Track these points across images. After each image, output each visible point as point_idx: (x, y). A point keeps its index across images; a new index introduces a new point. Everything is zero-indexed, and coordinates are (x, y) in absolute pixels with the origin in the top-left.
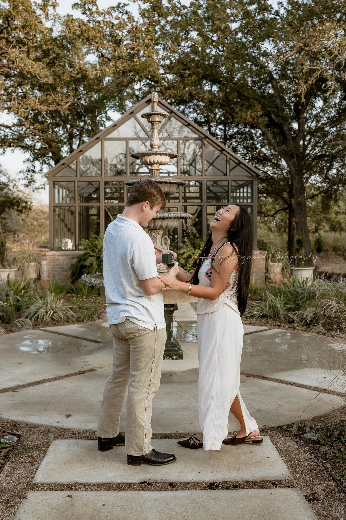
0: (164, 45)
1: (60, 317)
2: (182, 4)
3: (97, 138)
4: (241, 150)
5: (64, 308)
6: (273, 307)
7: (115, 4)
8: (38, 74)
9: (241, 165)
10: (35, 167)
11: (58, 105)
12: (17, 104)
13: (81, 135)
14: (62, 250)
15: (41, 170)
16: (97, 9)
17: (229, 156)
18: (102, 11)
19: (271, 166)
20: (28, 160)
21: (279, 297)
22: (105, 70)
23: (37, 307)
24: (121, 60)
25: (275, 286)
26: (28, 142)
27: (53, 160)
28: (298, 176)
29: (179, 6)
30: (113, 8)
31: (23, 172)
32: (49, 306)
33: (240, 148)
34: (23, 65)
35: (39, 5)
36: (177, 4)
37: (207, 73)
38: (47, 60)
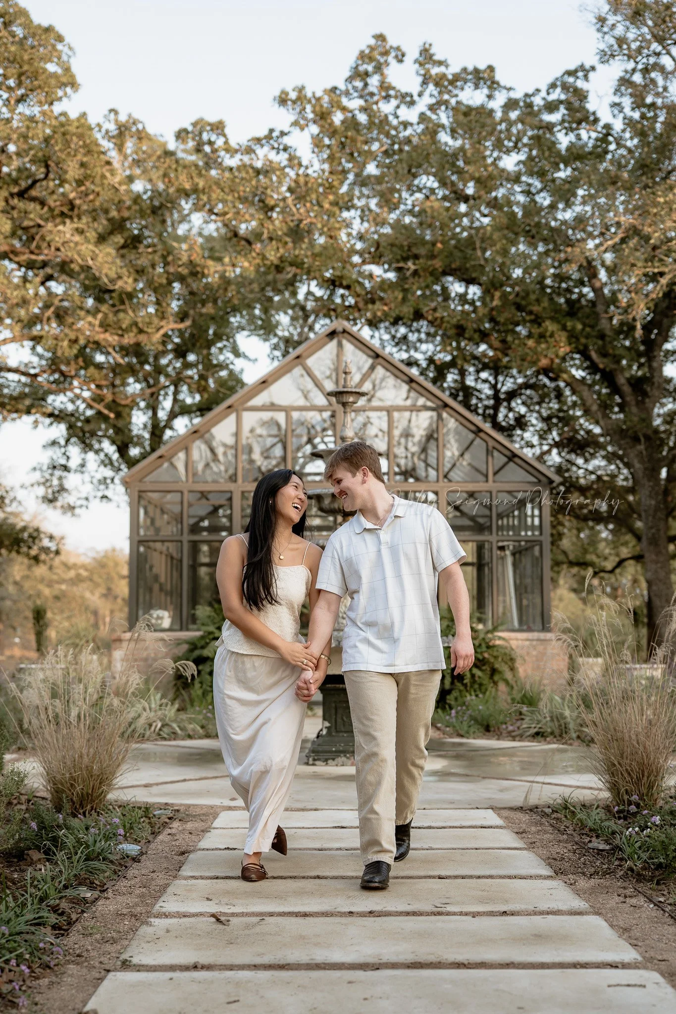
0: (363, 211)
1: (176, 733)
2: (401, 119)
3: (229, 407)
4: (534, 421)
6: (557, 717)
7: (262, 132)
8: (105, 274)
9: (516, 460)
10: (68, 458)
11: (141, 331)
12: (55, 331)
15: (83, 465)
16: (226, 143)
17: (491, 443)
18: (237, 147)
19: (603, 457)
20: (54, 443)
22: (241, 265)
24: (274, 242)
27: (113, 442)
28: (649, 480)
29: (395, 122)
30: (258, 140)
31: (41, 470)
33: (533, 419)
34: (74, 255)
35: (107, 132)
36: (391, 118)
37: (453, 266)
38: (119, 239)
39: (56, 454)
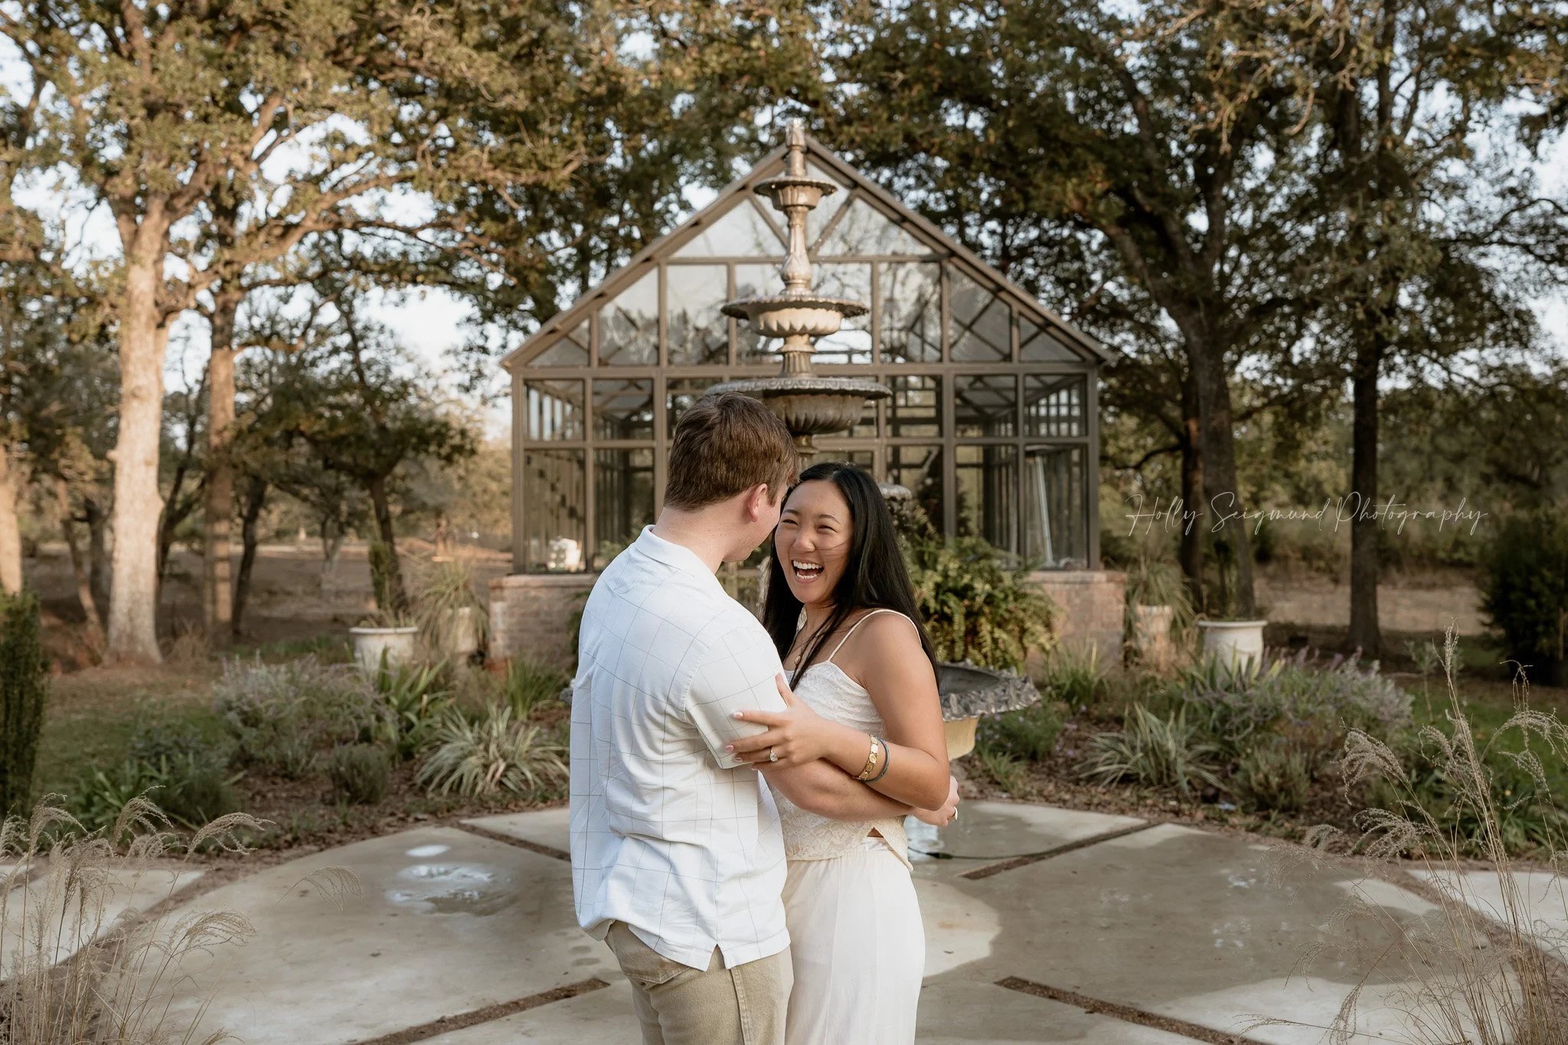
1: (526, 781)
3: (648, 260)
4: (1049, 287)
5: (537, 752)
6: (1154, 751)
8: (486, 85)
9: (1051, 330)
10: (487, 338)
11: (544, 168)
12: (431, 168)
13: (611, 252)
14: (548, 572)
15: (504, 346)
17: (1017, 307)
19: (1130, 330)
20: (469, 320)
21: (1171, 722)
22: (671, 73)
23: (459, 753)
24: (716, 44)
25: (1154, 679)
26: (467, 270)
27: (536, 318)
28: (1209, 355)
31: (455, 352)
32: (493, 748)
33: (1046, 283)
34: (443, 60)
37: (954, 78)
38: (513, 47)
39: (472, 333)
